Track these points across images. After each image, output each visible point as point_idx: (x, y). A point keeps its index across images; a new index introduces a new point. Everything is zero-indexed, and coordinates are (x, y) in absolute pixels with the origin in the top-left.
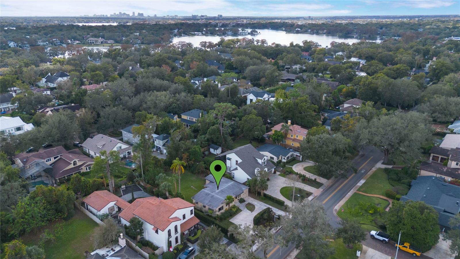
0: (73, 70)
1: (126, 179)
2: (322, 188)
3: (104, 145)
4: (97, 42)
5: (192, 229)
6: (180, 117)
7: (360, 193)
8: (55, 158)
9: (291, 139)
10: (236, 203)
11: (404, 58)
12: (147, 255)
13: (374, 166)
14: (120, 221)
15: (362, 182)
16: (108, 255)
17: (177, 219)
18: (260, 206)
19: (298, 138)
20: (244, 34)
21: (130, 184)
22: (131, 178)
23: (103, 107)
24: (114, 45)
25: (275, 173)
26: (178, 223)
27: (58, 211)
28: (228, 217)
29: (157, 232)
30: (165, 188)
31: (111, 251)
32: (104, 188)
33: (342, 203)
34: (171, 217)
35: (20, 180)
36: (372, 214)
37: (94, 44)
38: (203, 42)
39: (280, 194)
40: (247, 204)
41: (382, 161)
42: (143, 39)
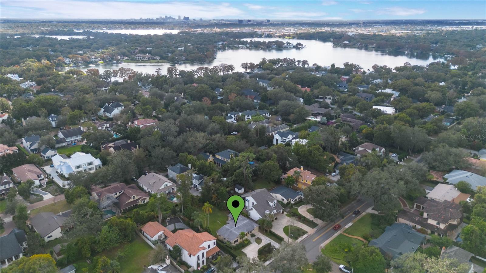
0: (126, 100)
1: (170, 212)
2: (317, 228)
3: (154, 183)
4: (144, 58)
5: (215, 255)
6: (214, 156)
7: (345, 234)
8: (120, 193)
9: (301, 183)
10: (248, 237)
11: (433, 96)
12: (183, 271)
13: (365, 211)
14: (166, 246)
15: (350, 224)
16: (158, 269)
17: (204, 248)
18: (266, 240)
19: (307, 183)
20: (288, 47)
21: (173, 216)
22: (174, 212)
23: (154, 147)
24: (160, 61)
25: (283, 213)
26: (205, 251)
27: (126, 236)
28: (241, 248)
29: (190, 256)
30: (198, 223)
31: (161, 267)
32: (155, 219)
33: (327, 242)
34: (200, 247)
35: (99, 211)
36: (347, 252)
37: (142, 61)
38: (244, 63)
39: (283, 231)
40: (256, 238)
41: (373, 207)
42: (188, 55)
